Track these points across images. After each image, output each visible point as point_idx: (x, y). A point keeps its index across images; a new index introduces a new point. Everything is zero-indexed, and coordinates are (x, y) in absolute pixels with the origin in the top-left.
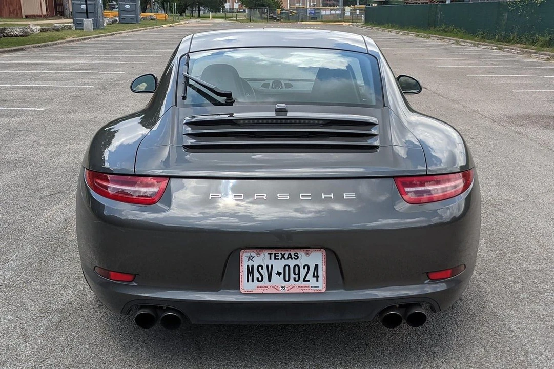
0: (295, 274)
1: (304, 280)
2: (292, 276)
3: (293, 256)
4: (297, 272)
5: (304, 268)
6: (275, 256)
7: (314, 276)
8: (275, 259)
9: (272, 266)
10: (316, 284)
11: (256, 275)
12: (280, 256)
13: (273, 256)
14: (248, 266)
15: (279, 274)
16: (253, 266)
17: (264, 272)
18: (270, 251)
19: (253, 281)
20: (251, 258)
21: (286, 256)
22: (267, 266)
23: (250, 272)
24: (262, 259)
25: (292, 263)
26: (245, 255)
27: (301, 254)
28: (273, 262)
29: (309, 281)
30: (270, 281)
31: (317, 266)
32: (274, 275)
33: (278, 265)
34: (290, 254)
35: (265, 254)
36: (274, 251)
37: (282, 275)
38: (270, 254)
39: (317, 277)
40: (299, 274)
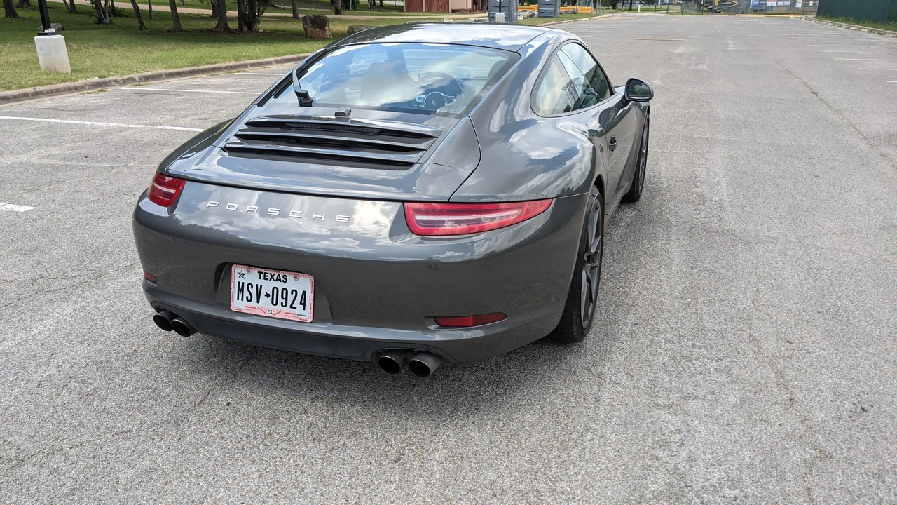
0: (283, 298)
1: (291, 307)
2: (280, 300)
3: (282, 279)
4: (284, 297)
5: (292, 293)
6: (265, 276)
7: (301, 304)
8: (265, 279)
9: (261, 286)
10: (303, 312)
11: (246, 293)
12: (270, 277)
13: (262, 275)
14: (239, 283)
15: (267, 295)
16: (243, 283)
17: (254, 291)
18: (260, 270)
19: (242, 300)
20: (242, 275)
21: (275, 277)
22: (257, 285)
23: (241, 290)
24: (252, 277)
25: (280, 285)
26: (237, 270)
27: (290, 277)
28: (262, 282)
29: (295, 308)
30: (258, 302)
31: (304, 293)
32: (263, 297)
33: (268, 286)
34: (279, 275)
35: (255, 272)
36: (263, 271)
37: (271, 297)
38: (260, 273)
39: (304, 305)
40: (286, 299)
